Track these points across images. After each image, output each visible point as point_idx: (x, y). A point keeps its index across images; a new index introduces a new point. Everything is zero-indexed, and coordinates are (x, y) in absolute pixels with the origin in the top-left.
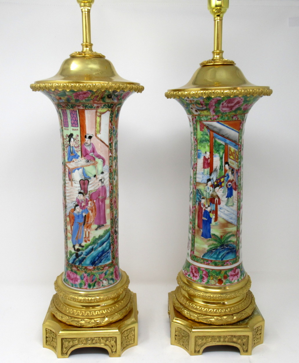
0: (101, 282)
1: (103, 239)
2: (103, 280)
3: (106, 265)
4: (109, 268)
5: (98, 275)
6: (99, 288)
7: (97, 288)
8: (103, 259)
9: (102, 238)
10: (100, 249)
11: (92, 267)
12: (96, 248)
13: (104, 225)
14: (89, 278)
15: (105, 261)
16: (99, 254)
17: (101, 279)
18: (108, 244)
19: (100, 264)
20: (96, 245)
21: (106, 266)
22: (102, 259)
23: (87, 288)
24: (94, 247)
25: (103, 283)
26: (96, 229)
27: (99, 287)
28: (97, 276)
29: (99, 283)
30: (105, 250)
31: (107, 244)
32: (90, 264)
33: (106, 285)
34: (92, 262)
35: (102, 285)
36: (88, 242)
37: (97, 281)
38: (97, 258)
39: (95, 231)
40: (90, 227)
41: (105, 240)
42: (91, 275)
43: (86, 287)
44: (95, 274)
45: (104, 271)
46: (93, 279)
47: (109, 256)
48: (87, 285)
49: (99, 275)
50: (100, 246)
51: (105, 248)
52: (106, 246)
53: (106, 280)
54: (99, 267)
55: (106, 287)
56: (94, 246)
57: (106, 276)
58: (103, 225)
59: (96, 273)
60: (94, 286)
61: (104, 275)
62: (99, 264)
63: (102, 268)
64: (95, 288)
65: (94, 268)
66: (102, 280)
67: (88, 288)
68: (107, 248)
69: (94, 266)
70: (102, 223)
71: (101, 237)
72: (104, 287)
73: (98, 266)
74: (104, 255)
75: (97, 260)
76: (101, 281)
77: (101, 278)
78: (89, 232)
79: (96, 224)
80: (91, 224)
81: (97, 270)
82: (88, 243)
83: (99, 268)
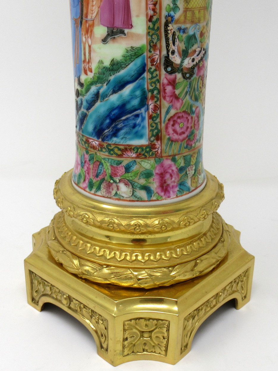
0: (114, 184)
1: (122, 72)
2: (120, 181)
3: (129, 146)
4: (138, 157)
5: (108, 164)
6: (107, 197)
7: (104, 197)
8: (121, 129)
9: (118, 70)
10: (114, 99)
11: (97, 143)
12: (105, 96)
13: (126, 31)
14: (91, 166)
15: (128, 137)
16: (113, 113)
17: (115, 178)
18: (138, 93)
19: (115, 140)
20: (105, 87)
21: (128, 149)
22: (119, 126)
23: (86, 187)
24: (101, 91)
25: (118, 189)
26: (104, 41)
27: (107, 195)
28: (107, 168)
29: (109, 186)
30: (129, 107)
31: (133, 91)
32: (94, 134)
33: (124, 195)
34: (97, 130)
35: (114, 192)
36: (89, 73)
37: (106, 178)
38: (108, 121)
39: (101, 45)
40: (92, 31)
41: (128, 78)
42: (95, 160)
43: (84, 185)
44: (103, 161)
45: (125, 162)
46: (99, 171)
47: (140, 125)
48: (87, 181)
49: (112, 166)
50: (114, 92)
51: (128, 102)
52: (132, 96)
53: (126, 184)
54: (113, 147)
55: (123, 200)
56: (100, 89)
57: (129, 176)
58: (122, 32)
59: (104, 159)
60: (99, 188)
61: (124, 170)
62: (111, 138)
63: (119, 153)
64: (99, 193)
65: (101, 146)
66: (118, 181)
67: (87, 189)
68: (135, 102)
69: (100, 140)
70: (119, 23)
71: (115, 66)
72: (119, 199)
73: (110, 142)
74: (124, 118)
75: (108, 127)
76: (115, 182)
77: (116, 175)
78: (90, 47)
79: (104, 25)
80: (93, 25)
81: (107, 154)
82: (91, 75)
83: (112, 150)
